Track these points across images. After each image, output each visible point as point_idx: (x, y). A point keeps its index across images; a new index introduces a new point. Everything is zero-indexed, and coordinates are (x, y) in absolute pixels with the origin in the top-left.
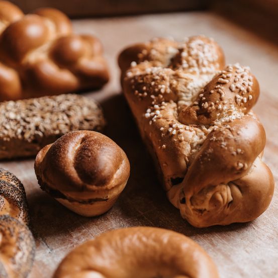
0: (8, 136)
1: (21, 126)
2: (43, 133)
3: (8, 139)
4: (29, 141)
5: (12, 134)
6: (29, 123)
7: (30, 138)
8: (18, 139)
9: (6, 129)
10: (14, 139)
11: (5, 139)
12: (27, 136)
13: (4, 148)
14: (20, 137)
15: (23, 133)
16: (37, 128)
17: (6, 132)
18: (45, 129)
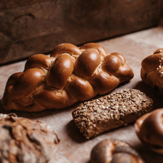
0: (107, 119)
1: (111, 112)
2: (124, 114)
3: (107, 121)
4: (118, 119)
5: (109, 118)
6: (114, 109)
7: (118, 118)
8: (112, 119)
9: (104, 115)
10: (110, 120)
11: (106, 121)
12: (116, 117)
13: (105, 126)
14: (113, 118)
15: (114, 116)
16: (120, 111)
17: (105, 117)
18: (125, 111)
